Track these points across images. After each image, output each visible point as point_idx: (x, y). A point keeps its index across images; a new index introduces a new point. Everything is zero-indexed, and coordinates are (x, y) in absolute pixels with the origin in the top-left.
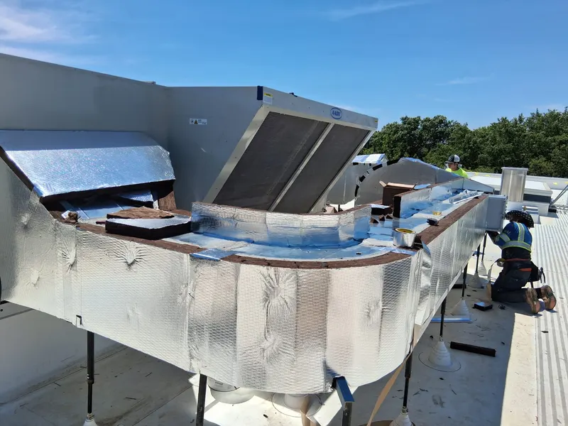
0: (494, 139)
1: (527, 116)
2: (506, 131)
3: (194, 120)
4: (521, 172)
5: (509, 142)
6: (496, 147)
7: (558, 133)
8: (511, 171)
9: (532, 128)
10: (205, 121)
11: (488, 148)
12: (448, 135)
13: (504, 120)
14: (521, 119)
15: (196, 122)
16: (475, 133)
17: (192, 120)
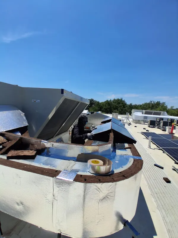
0: (105, 105)
1: (112, 100)
2: (108, 103)
3: (34, 100)
4: (117, 114)
5: (109, 106)
6: (106, 107)
7: (119, 104)
8: (114, 114)
9: (114, 103)
10: (39, 101)
11: (104, 107)
12: (94, 104)
13: (108, 100)
14: (111, 100)
15: (35, 101)
16: (101, 103)
17: (33, 100)
